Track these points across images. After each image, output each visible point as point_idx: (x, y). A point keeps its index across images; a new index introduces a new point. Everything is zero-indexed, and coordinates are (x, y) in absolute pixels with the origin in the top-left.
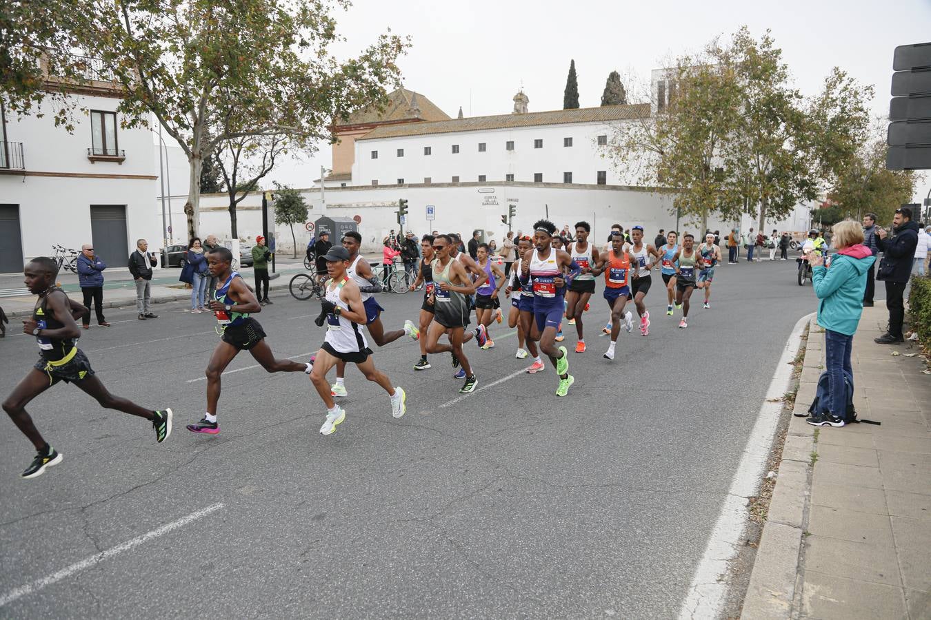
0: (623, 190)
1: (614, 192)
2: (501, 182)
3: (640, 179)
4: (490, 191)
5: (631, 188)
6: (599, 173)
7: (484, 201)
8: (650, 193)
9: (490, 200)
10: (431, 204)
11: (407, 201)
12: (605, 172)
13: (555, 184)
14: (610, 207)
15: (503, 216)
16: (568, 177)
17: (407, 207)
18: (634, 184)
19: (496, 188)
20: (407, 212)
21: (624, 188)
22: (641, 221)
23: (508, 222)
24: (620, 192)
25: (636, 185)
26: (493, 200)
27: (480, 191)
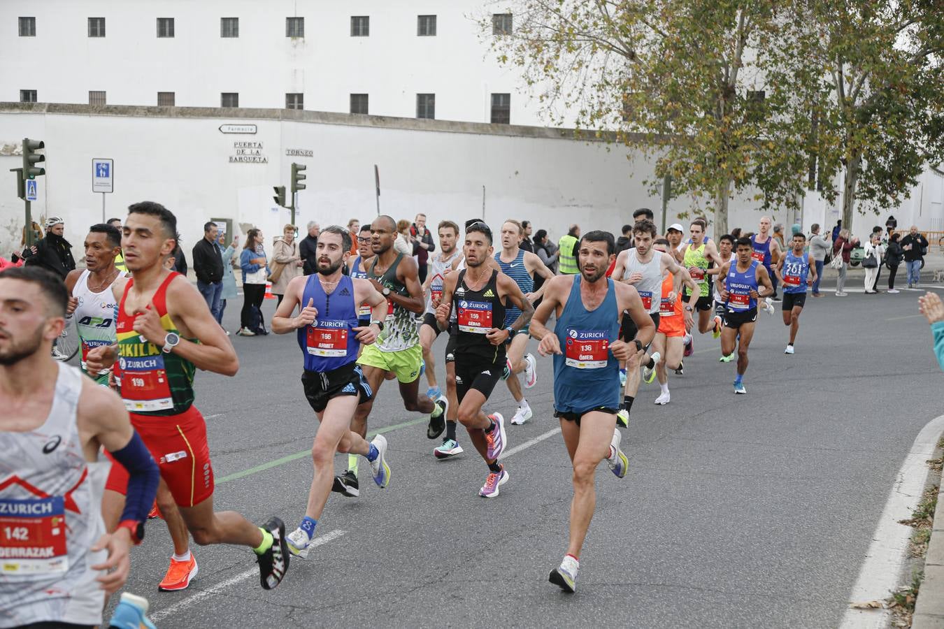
0: (547, 137)
1: (527, 141)
2: (274, 111)
3: (583, 113)
4: (248, 129)
5: (564, 134)
6: (496, 97)
7: (233, 152)
8: (605, 145)
9: (248, 151)
10: (105, 154)
11: (42, 145)
12: (507, 96)
13: (397, 118)
14: (517, 173)
15: (276, 189)
16: (426, 104)
17: (42, 158)
18: (569, 124)
19: (261, 124)
20: (42, 172)
21: (549, 133)
22: (585, 206)
23: (288, 202)
24: (539, 142)
25: (574, 126)
26: (254, 151)
27: (225, 129)
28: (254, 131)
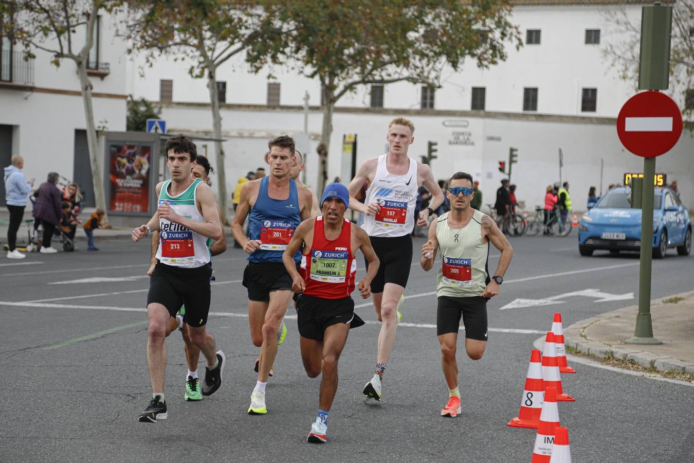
6: (586, 91)
7: (452, 139)
9: (461, 138)
11: (436, 144)
12: (594, 91)
15: (501, 163)
23: (507, 170)
26: (466, 137)
27: (446, 123)
28: (466, 124)
